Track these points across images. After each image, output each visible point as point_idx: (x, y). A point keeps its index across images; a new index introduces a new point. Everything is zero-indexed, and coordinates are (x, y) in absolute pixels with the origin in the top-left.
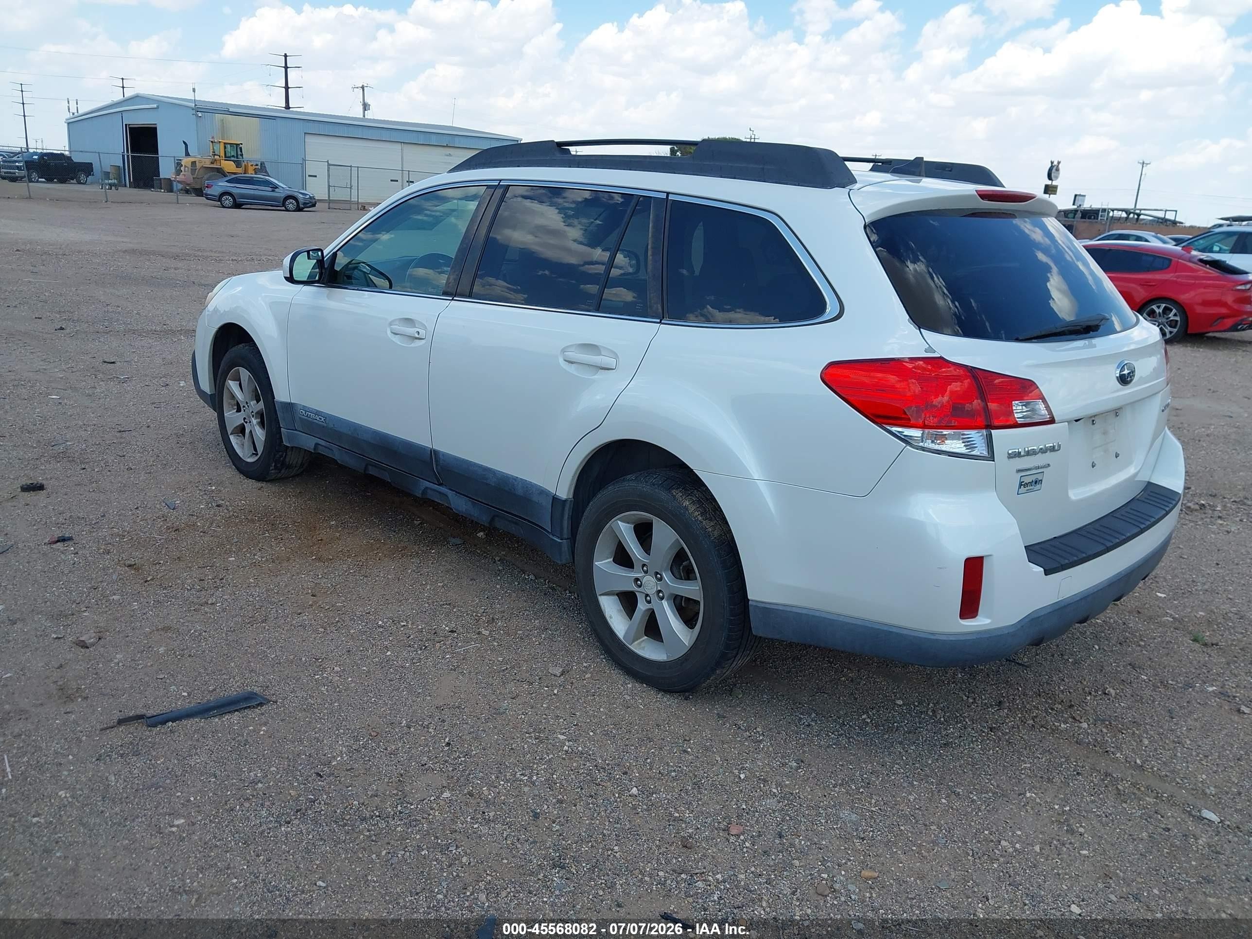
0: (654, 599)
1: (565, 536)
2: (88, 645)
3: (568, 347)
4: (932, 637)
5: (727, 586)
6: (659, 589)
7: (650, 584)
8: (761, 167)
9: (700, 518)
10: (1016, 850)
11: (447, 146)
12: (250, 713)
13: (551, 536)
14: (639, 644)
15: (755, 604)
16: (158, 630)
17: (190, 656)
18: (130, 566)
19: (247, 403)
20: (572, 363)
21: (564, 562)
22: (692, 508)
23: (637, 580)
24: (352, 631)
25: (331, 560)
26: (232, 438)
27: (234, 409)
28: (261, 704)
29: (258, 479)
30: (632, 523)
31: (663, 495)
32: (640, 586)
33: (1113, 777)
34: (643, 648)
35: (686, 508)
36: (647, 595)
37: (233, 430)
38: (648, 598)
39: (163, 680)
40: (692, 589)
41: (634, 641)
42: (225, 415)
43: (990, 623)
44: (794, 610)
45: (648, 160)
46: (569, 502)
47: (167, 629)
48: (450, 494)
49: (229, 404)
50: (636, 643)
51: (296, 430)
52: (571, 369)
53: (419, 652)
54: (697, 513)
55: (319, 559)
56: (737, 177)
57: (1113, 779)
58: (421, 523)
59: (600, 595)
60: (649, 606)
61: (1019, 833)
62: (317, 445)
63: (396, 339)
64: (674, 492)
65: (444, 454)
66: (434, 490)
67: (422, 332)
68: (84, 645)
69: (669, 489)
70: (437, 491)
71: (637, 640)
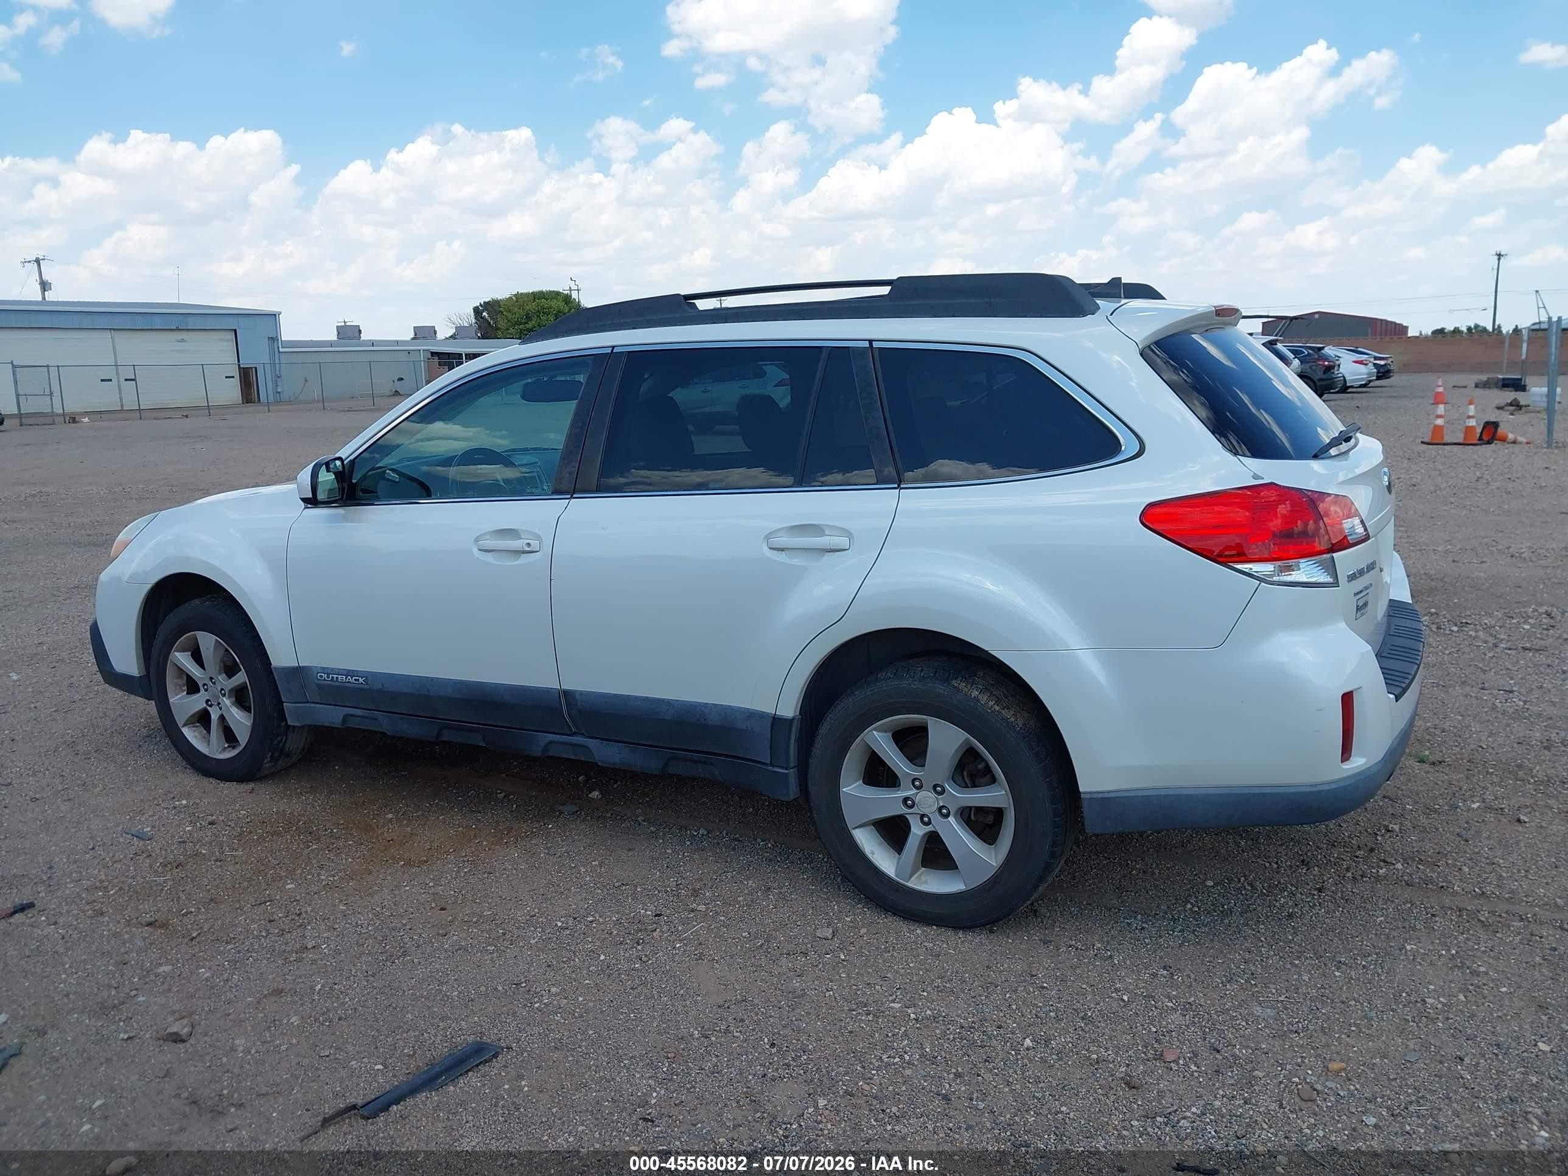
0: (936, 819)
1: (792, 765)
2: (184, 1037)
3: (771, 533)
4: (1314, 789)
5: (1046, 782)
6: (941, 804)
7: (927, 800)
8: (987, 300)
9: (997, 708)
10: (1444, 1005)
11: (178, 329)
12: (487, 1069)
13: (769, 768)
14: (919, 878)
15: (1088, 796)
16: (265, 997)
17: (340, 1019)
18: (150, 924)
19: (211, 679)
20: (782, 550)
21: (792, 797)
22: (983, 699)
23: (906, 799)
24: (533, 942)
25: (426, 862)
26: (186, 731)
27: (183, 691)
28: (495, 1056)
29: (241, 779)
30: (891, 731)
31: (942, 689)
32: (911, 807)
33: (1468, 910)
34: (926, 882)
35: (976, 699)
36: (922, 816)
37: (187, 720)
38: (926, 819)
39: (331, 1057)
40: (995, 796)
41: (911, 877)
42: (171, 700)
43: (1364, 764)
44: (1140, 793)
45: (826, 306)
46: (796, 721)
47: (278, 992)
48: (591, 743)
49: (176, 685)
50: (913, 878)
51: (308, 702)
52: (782, 557)
53: (639, 948)
54: (991, 703)
55: (409, 863)
56: (956, 315)
57: (1469, 912)
58: (505, 796)
59: (854, 828)
60: (929, 828)
61: (1432, 987)
62: (346, 717)
63: (489, 558)
64: (955, 683)
65: (582, 693)
66: (565, 743)
67: (535, 544)
68: (177, 1039)
69: (946, 680)
70: (569, 744)
71: (915, 873)
